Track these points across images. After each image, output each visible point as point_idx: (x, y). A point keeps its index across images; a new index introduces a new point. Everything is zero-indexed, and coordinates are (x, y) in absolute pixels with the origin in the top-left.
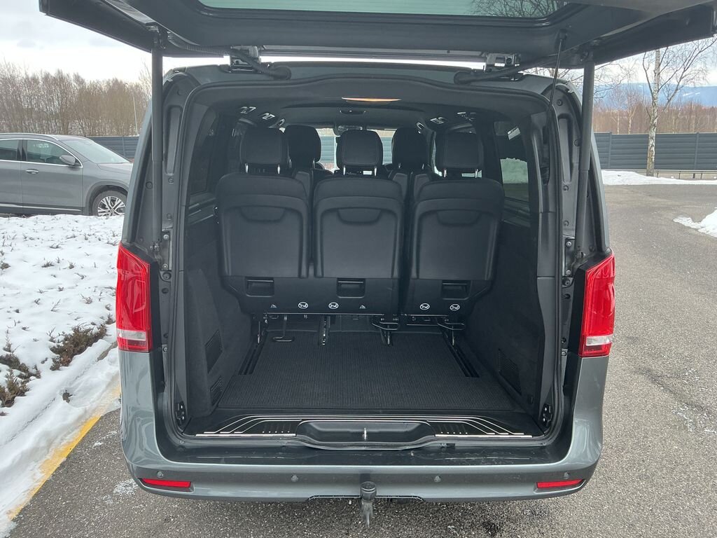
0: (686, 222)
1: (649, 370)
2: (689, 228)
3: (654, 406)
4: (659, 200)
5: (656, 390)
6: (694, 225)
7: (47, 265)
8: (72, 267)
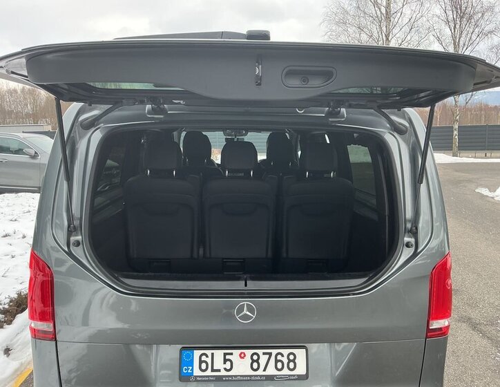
0: (485, 192)
1: (469, 319)
2: (487, 196)
3: (476, 352)
4: (463, 174)
5: (477, 337)
6: (490, 194)
7: (6, 236)
8: (24, 237)
